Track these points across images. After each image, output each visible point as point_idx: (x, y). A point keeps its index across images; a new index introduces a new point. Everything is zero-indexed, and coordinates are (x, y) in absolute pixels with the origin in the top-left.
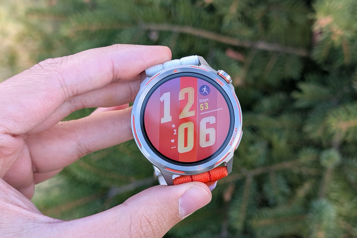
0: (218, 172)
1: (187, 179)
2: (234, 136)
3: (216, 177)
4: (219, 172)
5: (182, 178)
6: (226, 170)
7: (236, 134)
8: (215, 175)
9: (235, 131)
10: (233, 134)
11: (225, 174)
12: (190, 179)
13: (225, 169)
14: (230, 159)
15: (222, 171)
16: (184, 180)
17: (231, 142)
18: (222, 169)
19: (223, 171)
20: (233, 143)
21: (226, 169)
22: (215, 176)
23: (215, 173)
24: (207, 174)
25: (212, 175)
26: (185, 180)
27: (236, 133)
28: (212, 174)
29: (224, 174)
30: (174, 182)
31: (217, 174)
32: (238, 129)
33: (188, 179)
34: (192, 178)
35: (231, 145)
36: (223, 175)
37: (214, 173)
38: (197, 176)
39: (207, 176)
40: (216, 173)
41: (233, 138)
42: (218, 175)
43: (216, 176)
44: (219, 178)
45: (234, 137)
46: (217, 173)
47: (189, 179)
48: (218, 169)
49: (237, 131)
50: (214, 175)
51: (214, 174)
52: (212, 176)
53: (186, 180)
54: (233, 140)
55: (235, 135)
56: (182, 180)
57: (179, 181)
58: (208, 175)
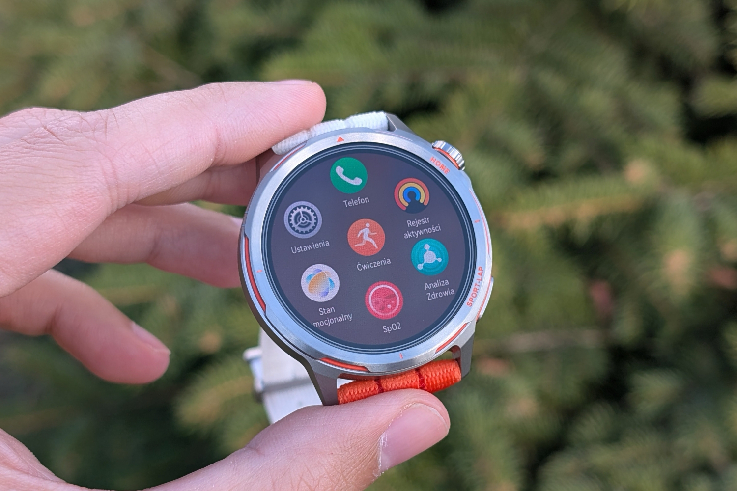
0: (440, 373)
1: (370, 389)
2: (476, 284)
3: (437, 384)
4: (443, 372)
5: (359, 386)
6: (459, 368)
7: (481, 280)
8: (433, 379)
9: (479, 274)
10: (475, 281)
11: (455, 378)
12: (377, 389)
13: (456, 366)
14: (467, 340)
15: (449, 371)
16: (362, 391)
17: (471, 300)
18: (449, 366)
19: (452, 370)
20: (475, 300)
21: (458, 365)
22: (432, 382)
23: (434, 375)
24: (414, 377)
25: (426, 380)
26: (366, 390)
27: (480, 278)
28: (426, 377)
29: (453, 378)
30: (340, 396)
31: (437, 378)
32: (485, 269)
33: (373, 389)
34: (380, 386)
35: (470, 305)
36: (451, 379)
37: (432, 375)
38: (393, 382)
39: (416, 381)
40: (436, 375)
41: (474, 290)
42: (440, 379)
43: (436, 381)
44: (441, 386)
45: (477, 287)
46: (438, 374)
47: (375, 389)
48: (440, 365)
49: (482, 275)
50: (431, 379)
51: (430, 376)
52: (426, 382)
53: (368, 390)
54: (474, 295)
55: (479, 282)
56: (358, 392)
57: (352, 393)
58: (418, 380)
